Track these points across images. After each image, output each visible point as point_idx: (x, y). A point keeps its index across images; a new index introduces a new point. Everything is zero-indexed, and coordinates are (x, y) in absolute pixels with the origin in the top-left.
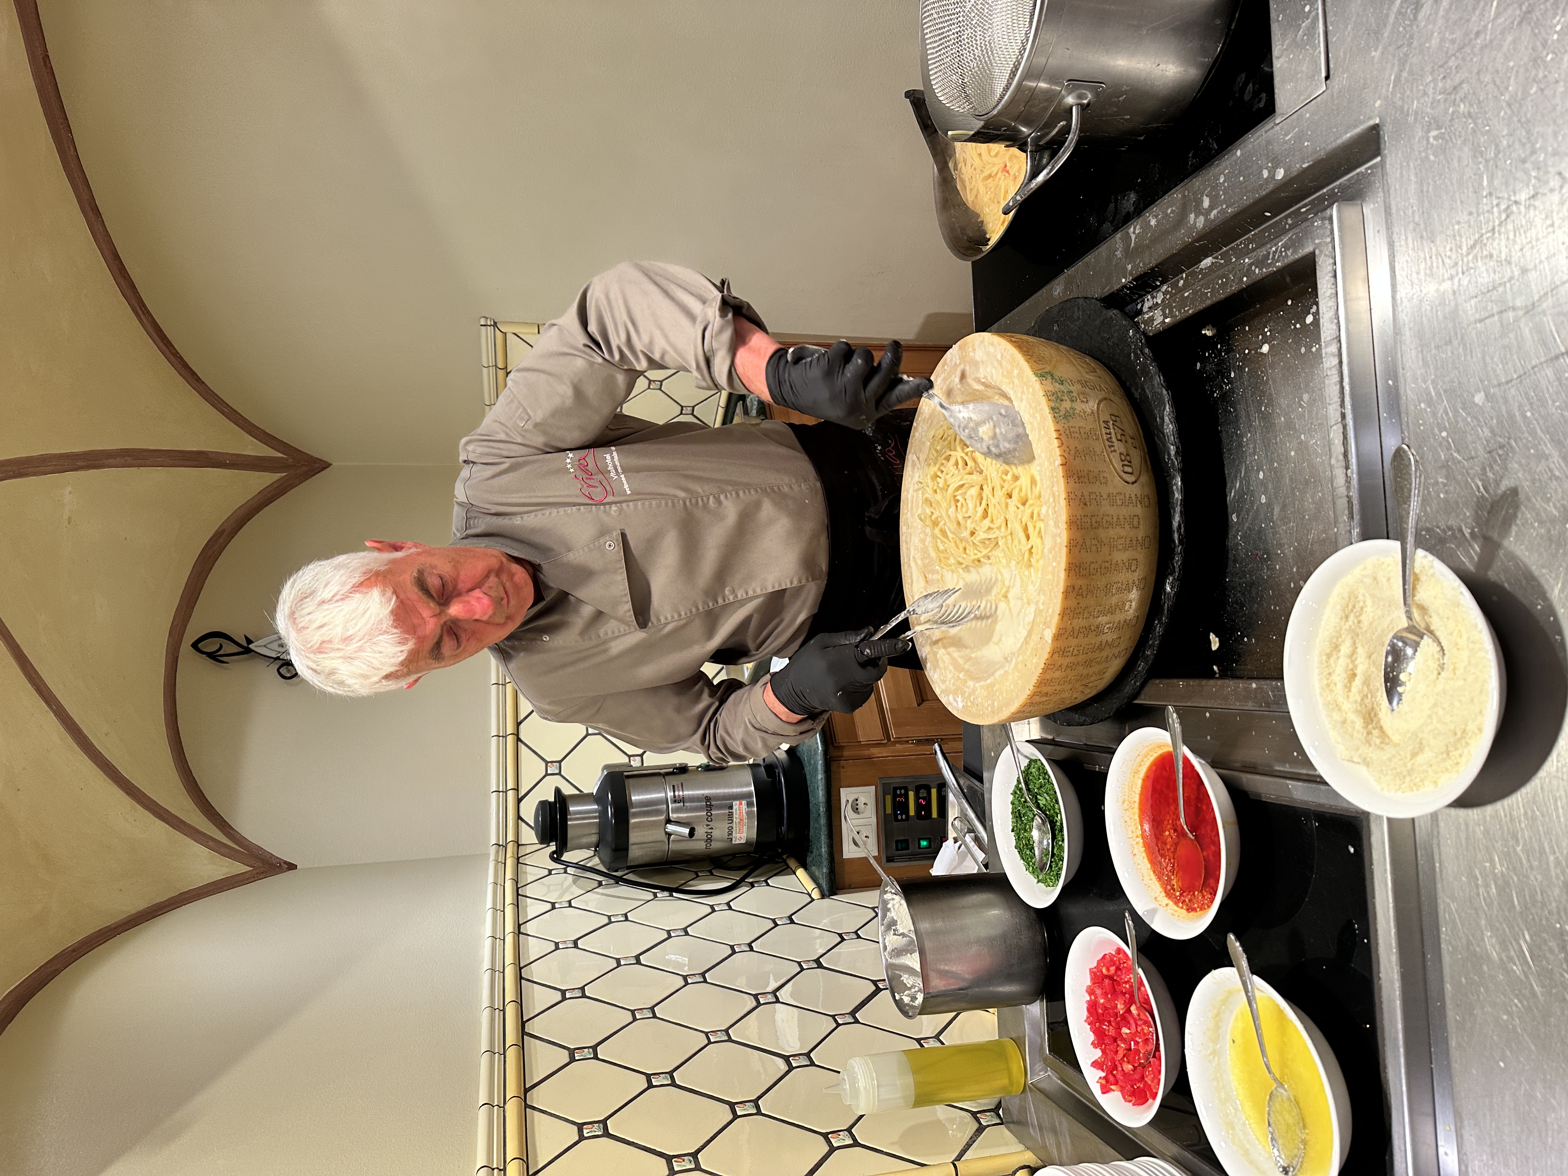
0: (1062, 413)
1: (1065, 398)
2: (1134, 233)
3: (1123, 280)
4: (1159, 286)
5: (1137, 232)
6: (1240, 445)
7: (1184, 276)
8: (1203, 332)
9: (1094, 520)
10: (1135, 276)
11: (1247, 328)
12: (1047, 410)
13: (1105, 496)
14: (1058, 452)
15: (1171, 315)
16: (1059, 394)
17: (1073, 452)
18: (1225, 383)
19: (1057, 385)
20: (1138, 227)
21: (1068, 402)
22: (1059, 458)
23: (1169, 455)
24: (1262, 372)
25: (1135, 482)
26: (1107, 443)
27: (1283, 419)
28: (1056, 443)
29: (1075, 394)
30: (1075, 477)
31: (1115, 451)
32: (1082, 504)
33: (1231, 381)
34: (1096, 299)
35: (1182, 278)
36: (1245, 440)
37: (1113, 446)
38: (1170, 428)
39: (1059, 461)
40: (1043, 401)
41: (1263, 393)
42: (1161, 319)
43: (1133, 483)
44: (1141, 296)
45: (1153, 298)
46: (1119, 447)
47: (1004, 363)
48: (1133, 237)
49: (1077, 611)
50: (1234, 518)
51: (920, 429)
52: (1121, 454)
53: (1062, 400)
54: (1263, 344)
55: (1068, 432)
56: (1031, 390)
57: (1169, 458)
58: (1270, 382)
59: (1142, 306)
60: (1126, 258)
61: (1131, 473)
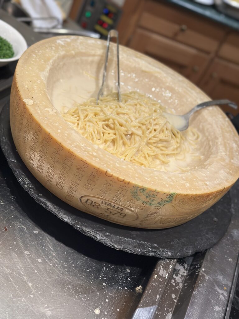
0: (138, 192)
1: (148, 200)
2: (222, 294)
3: (203, 269)
4: (184, 284)
5: (221, 296)
6: (66, 261)
7: (175, 301)
8: (140, 286)
9: (67, 167)
10: (199, 277)
11: (118, 310)
12: (146, 186)
13: (78, 181)
14: (116, 175)
15: (155, 281)
16: (152, 199)
17: (111, 182)
18: (104, 277)
19: (159, 200)
20: (223, 298)
21: (144, 200)
22: (111, 173)
23: (85, 226)
24: (88, 300)
25: (81, 201)
26: (108, 202)
27: (53, 293)
28: (122, 178)
29: (147, 205)
30: (95, 174)
31: (102, 203)
32: (79, 167)
33: (102, 280)
34: (210, 249)
35: (175, 298)
36: (66, 266)
37: (105, 204)
38: (99, 237)
39: (110, 171)
40: (153, 188)
41: (77, 292)
42: (161, 273)
43: (80, 199)
44: (190, 270)
45: (182, 276)
46: (103, 206)
47: (200, 183)
48: (221, 292)
49: (30, 125)
50: (36, 232)
51: (221, 119)
52: (100, 205)
53: (147, 197)
54: (101, 312)
55: (125, 188)
56: (167, 186)
57: (83, 225)
58: (78, 301)
59: (184, 268)
60: (214, 279)
61: (86, 202)
